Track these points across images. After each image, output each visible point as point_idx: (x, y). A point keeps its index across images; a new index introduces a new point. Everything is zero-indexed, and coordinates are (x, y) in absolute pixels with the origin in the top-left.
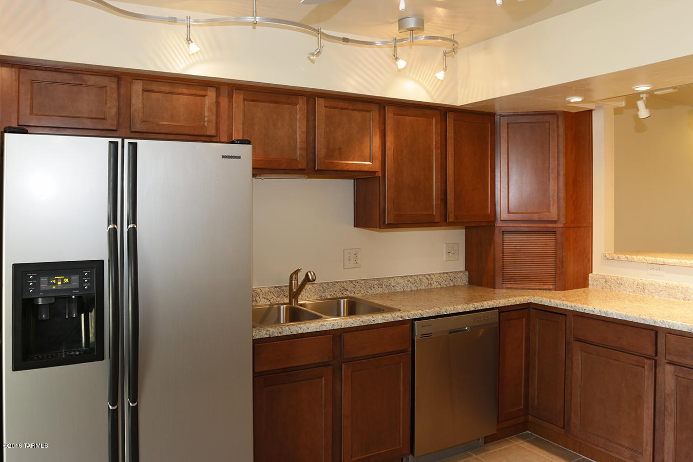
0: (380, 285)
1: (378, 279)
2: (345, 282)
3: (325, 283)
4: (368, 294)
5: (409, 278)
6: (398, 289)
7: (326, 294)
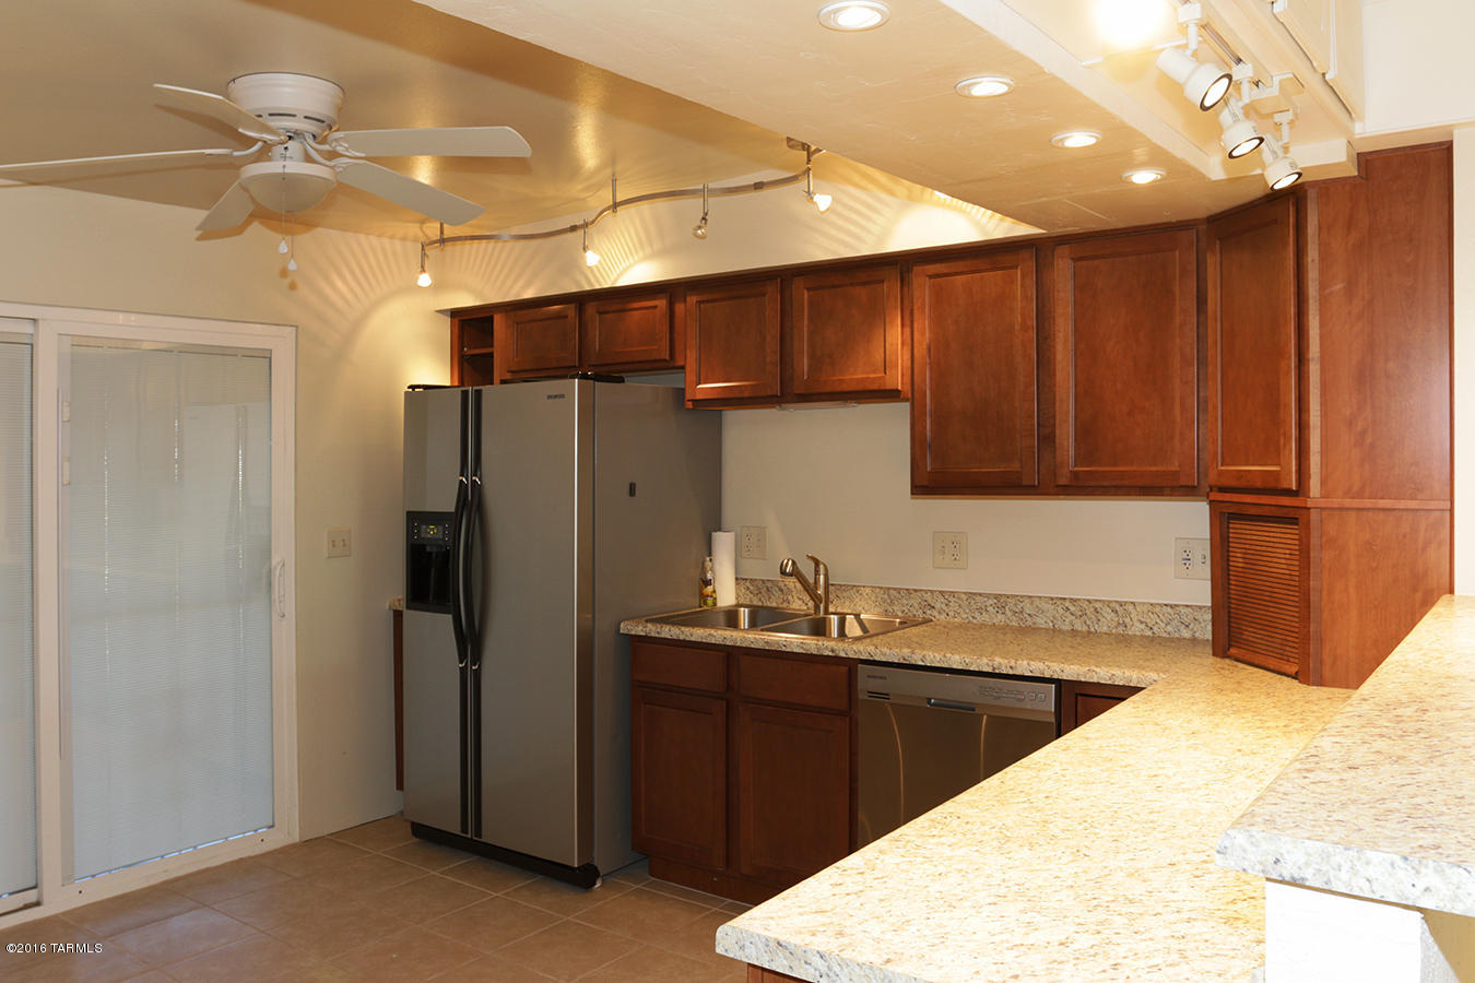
0: (1001, 608)
1: (997, 597)
2: (932, 592)
3: (895, 589)
4: (975, 621)
5: (1067, 604)
6: (1041, 622)
7: (895, 608)
